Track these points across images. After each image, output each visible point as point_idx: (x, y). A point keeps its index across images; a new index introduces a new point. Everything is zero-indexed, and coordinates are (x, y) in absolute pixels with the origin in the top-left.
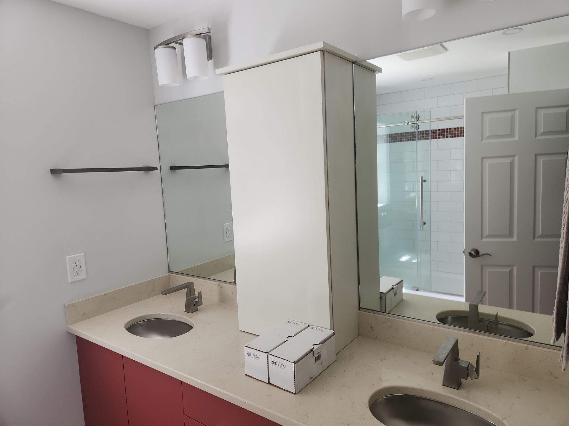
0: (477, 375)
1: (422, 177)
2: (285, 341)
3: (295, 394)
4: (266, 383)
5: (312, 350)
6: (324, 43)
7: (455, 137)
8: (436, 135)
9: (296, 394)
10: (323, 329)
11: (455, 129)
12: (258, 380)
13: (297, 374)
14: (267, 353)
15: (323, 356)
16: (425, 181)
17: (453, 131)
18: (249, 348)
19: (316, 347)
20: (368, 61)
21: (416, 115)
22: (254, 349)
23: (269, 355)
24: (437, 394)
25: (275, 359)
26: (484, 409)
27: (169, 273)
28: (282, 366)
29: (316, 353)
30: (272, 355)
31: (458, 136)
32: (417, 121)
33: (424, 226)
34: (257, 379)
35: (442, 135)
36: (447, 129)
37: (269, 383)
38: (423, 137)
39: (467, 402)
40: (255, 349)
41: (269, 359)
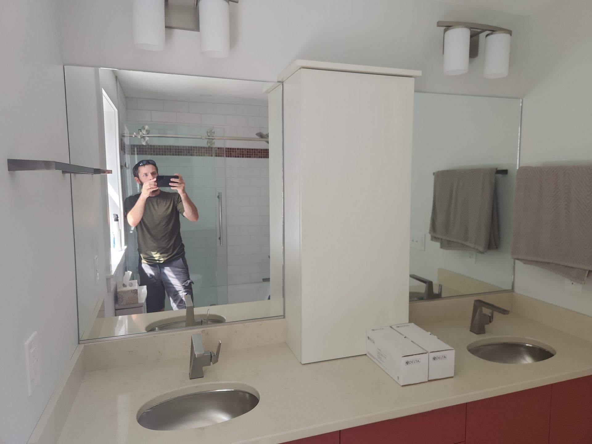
4: (425, 382)
9: (454, 376)
10: (405, 325)
14: (427, 352)
18: (408, 356)
22: (413, 355)
23: (430, 353)
25: (436, 354)
28: (444, 357)
37: (428, 380)
38: (189, 152)
41: (430, 357)
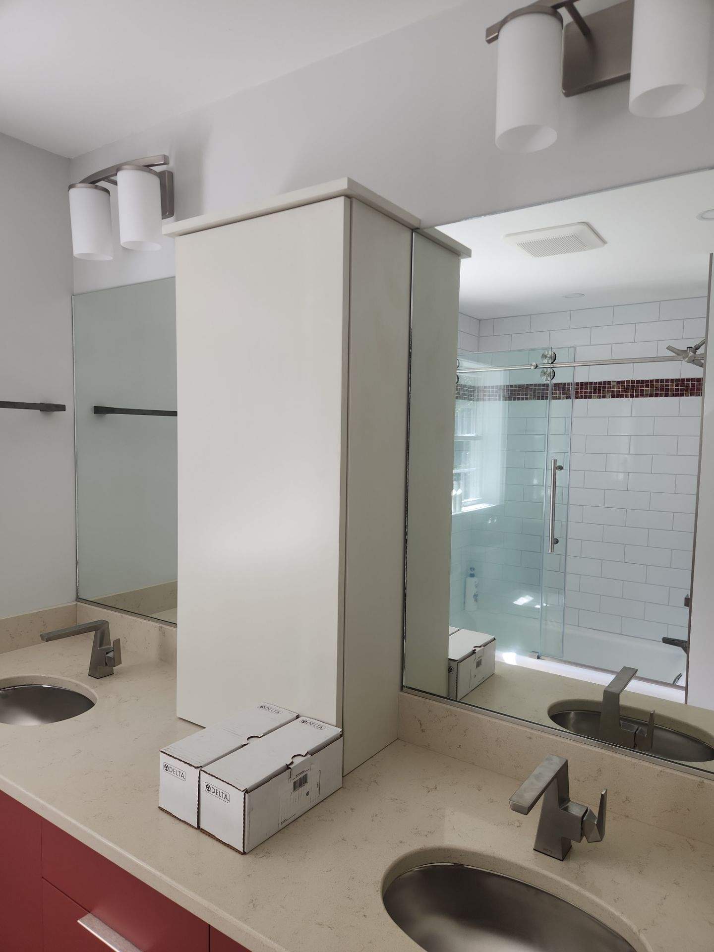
0: (599, 833)
1: (555, 461)
2: (243, 746)
3: (242, 854)
4: (193, 827)
5: (288, 767)
6: (351, 182)
7: (618, 397)
8: (586, 392)
9: (244, 853)
10: (321, 724)
11: (618, 382)
12: (180, 820)
13: (249, 813)
14: (198, 767)
15: (312, 780)
16: (561, 468)
17: (613, 387)
18: (169, 755)
19: (298, 760)
20: (438, 228)
21: (550, 353)
22: (176, 758)
23: (202, 772)
24: (521, 867)
25: (214, 782)
26: (607, 906)
27: (77, 601)
28: (224, 797)
29: (295, 773)
30: (206, 773)
31: (622, 396)
32: (552, 363)
33: (556, 546)
34: (178, 819)
35: (595, 393)
36: (605, 383)
37: (199, 827)
38: (564, 394)
39: (576, 888)
40: (178, 759)
41: (201, 779)
